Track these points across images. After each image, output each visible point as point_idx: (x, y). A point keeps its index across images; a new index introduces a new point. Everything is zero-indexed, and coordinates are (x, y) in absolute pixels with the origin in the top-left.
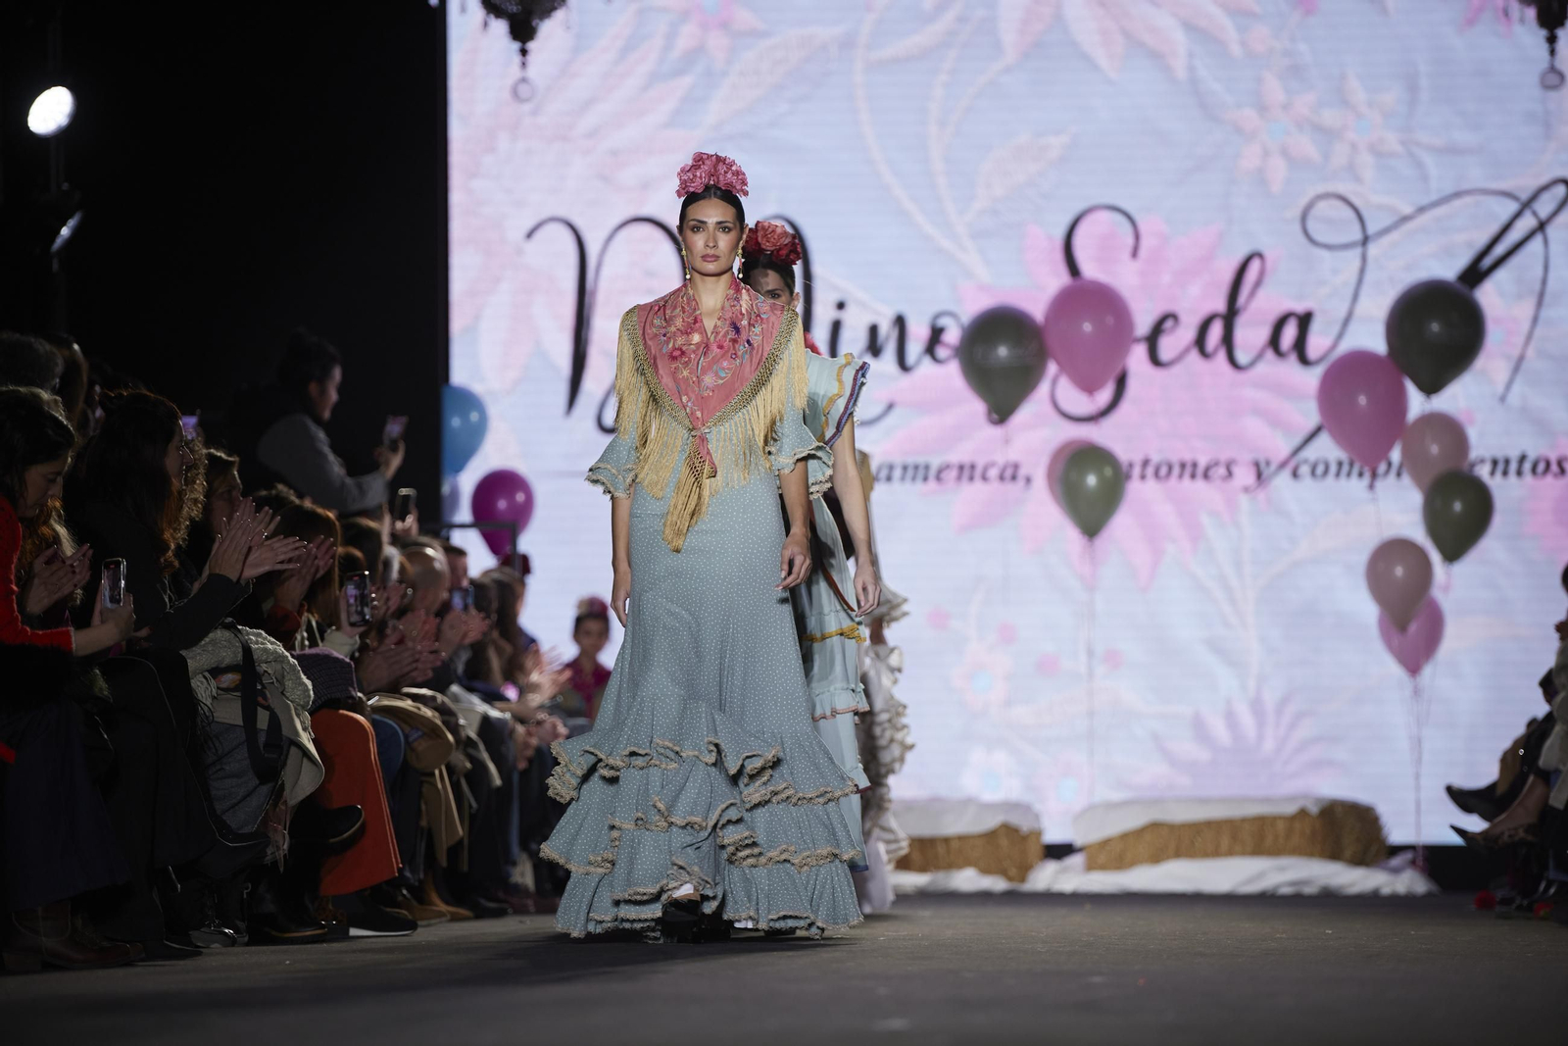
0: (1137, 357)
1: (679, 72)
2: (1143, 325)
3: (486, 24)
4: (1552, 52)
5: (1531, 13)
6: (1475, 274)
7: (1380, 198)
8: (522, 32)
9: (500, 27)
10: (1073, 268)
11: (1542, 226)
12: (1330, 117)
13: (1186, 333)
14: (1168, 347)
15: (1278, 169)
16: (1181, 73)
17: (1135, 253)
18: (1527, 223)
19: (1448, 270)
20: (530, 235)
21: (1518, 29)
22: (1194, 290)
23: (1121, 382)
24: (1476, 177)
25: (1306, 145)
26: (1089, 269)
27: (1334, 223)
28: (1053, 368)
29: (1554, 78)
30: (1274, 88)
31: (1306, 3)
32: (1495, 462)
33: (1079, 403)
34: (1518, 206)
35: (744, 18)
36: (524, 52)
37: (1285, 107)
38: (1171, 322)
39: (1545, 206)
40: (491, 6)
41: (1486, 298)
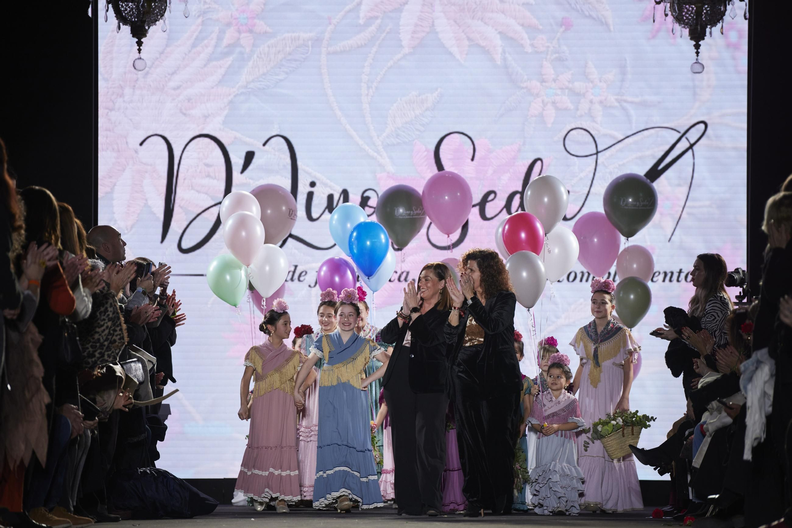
0: (474, 215)
1: (226, 54)
2: (477, 198)
3: (119, 28)
4: (697, 53)
5: (686, 32)
6: (655, 173)
7: (606, 132)
8: (139, 32)
9: (126, 29)
10: (440, 166)
11: (691, 146)
12: (578, 85)
13: (501, 202)
14: (491, 209)
15: (551, 112)
16: (498, 58)
17: (472, 159)
18: (683, 145)
19: (641, 170)
20: (141, 144)
21: (679, 40)
22: (505, 178)
23: (465, 227)
24: (657, 121)
25: (566, 101)
26: (448, 167)
27: (580, 143)
28: (428, 221)
29: (698, 67)
30: (549, 70)
31: (566, 24)
32: (666, 274)
33: (441, 239)
34: (678, 135)
35: (261, 26)
36: (140, 44)
37: (554, 80)
38: (492, 196)
39: (693, 135)
40: (122, 18)
41: (660, 185)
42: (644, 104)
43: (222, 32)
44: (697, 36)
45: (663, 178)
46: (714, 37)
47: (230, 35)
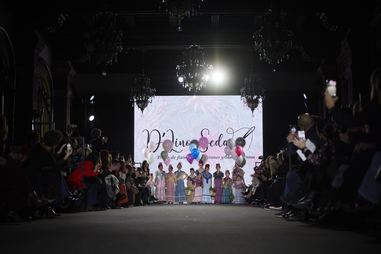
0: (209, 145)
1: (159, 114)
2: (210, 142)
3: (138, 109)
4: (253, 113)
5: (250, 109)
6: (245, 137)
7: (235, 129)
8: (142, 110)
9: (140, 109)
10: (202, 136)
11: (252, 132)
12: (230, 119)
13: (214, 143)
14: (212, 144)
15: (224, 125)
16: (214, 114)
17: (209, 134)
18: (250, 131)
19: (242, 136)
20: (143, 132)
21: (249, 111)
22: (215, 138)
23: (207, 148)
24: (245, 127)
25: (227, 122)
26: (204, 136)
27: (230, 131)
28: (200, 147)
29: (253, 116)
30: (224, 116)
31: (227, 107)
32: (247, 157)
33: (203, 150)
34: (249, 129)
35: (166, 108)
36: (142, 112)
37: (225, 118)
38: (213, 142)
39: (252, 129)
40: (139, 107)
41: (246, 139)
42: (243, 123)
43: (159, 110)
44: (253, 110)
45: (246, 138)
46: (256, 110)
47: (160, 110)
